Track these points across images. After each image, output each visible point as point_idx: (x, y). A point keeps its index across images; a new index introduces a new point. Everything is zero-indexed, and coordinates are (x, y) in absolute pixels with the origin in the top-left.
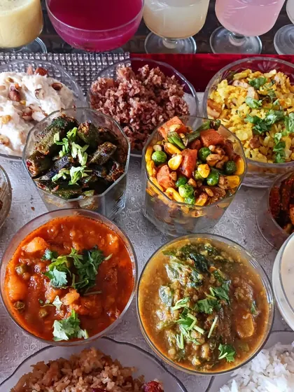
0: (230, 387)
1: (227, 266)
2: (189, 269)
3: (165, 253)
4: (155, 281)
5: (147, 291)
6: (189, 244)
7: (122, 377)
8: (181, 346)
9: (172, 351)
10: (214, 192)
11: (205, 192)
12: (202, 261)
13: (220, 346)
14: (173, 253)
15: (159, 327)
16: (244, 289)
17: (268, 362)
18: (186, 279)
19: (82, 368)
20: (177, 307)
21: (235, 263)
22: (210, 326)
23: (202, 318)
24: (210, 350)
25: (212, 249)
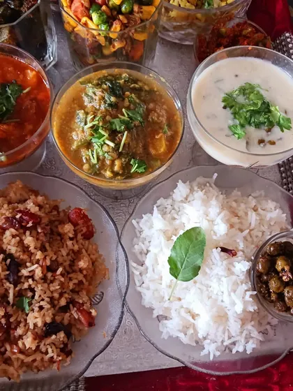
0: (152, 214)
1: (143, 94)
2: (103, 92)
3: (81, 83)
4: (71, 108)
5: (63, 117)
6: (106, 75)
7: (47, 206)
8: (94, 161)
9: (86, 167)
10: (128, 19)
11: (119, 19)
12: (116, 87)
13: (133, 160)
14: (90, 82)
15: (74, 147)
16: (157, 113)
17: (188, 191)
18: (101, 102)
19: (8, 198)
20: (89, 125)
21: (151, 92)
22: (121, 141)
23: (113, 135)
24: (122, 164)
25: (129, 78)
